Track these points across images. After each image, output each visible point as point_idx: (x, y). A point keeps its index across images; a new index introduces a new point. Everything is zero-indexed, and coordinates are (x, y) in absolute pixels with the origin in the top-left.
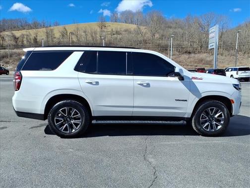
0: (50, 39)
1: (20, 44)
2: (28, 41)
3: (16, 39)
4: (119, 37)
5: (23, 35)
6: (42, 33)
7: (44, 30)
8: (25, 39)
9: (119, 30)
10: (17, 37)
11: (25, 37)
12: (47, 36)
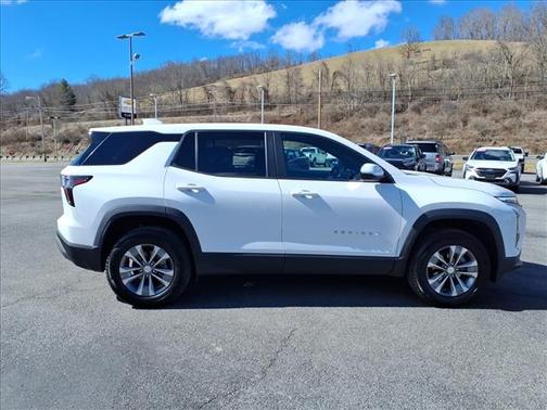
0: (293, 89)
1: (238, 102)
2: (252, 96)
3: (231, 93)
4: (448, 72)
5: (244, 84)
6: (279, 78)
7: (284, 72)
8: (246, 93)
9: (450, 57)
10: (233, 90)
11: (248, 87)
12: (288, 83)
